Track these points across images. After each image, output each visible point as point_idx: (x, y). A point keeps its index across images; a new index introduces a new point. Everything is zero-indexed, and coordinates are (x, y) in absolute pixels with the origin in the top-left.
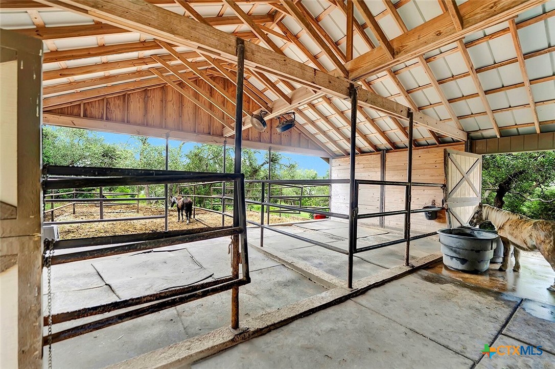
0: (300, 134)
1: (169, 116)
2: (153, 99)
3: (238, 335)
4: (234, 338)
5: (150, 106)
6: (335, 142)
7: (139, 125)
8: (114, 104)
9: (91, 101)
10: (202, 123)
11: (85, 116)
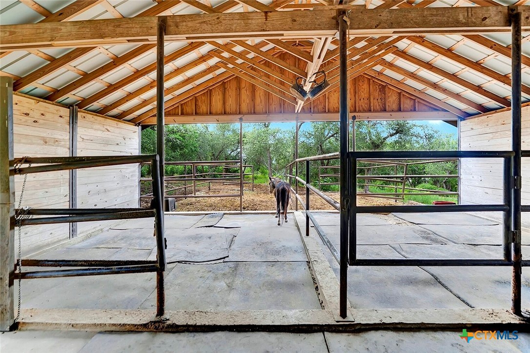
0: (400, 94)
1: (243, 102)
2: (230, 90)
3: (152, 322)
4: (148, 324)
5: (227, 96)
6: (457, 96)
7: (219, 114)
8: (201, 101)
9: (185, 101)
10: (274, 103)
11: (182, 114)
